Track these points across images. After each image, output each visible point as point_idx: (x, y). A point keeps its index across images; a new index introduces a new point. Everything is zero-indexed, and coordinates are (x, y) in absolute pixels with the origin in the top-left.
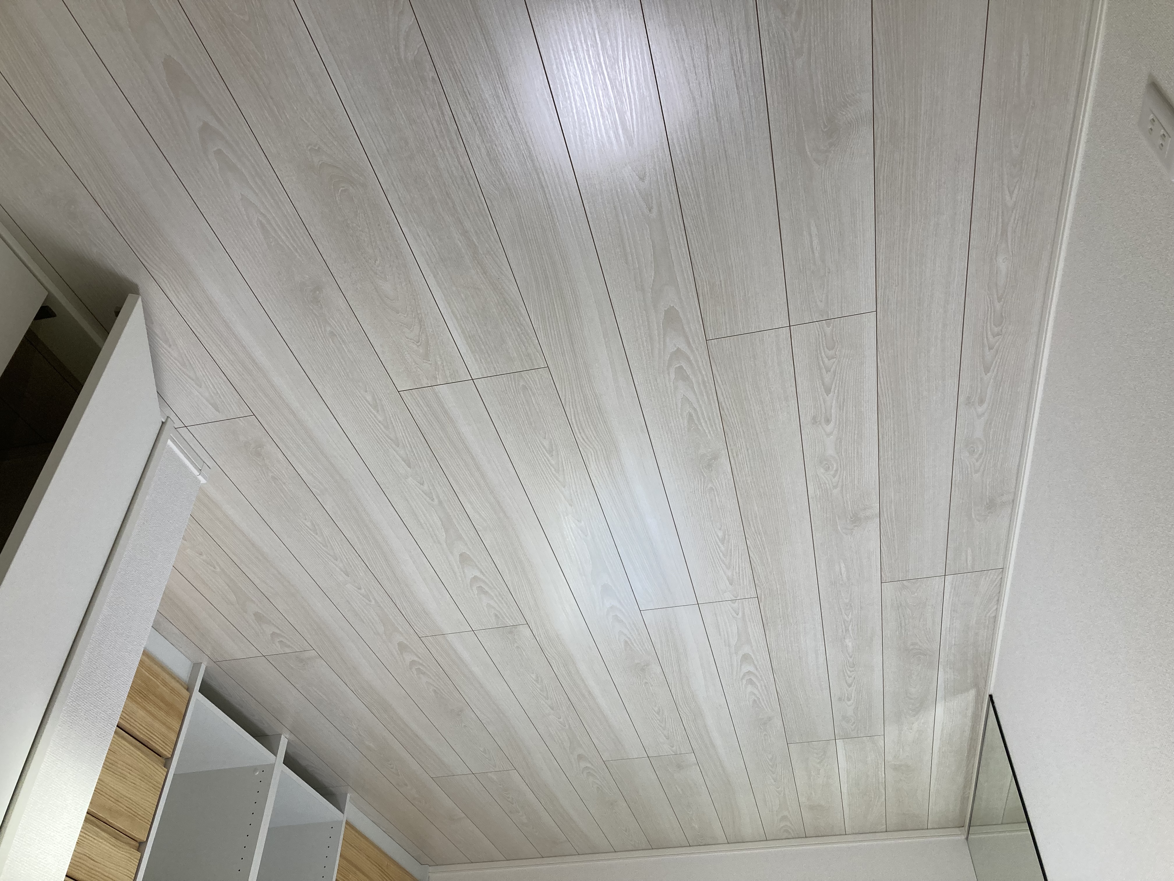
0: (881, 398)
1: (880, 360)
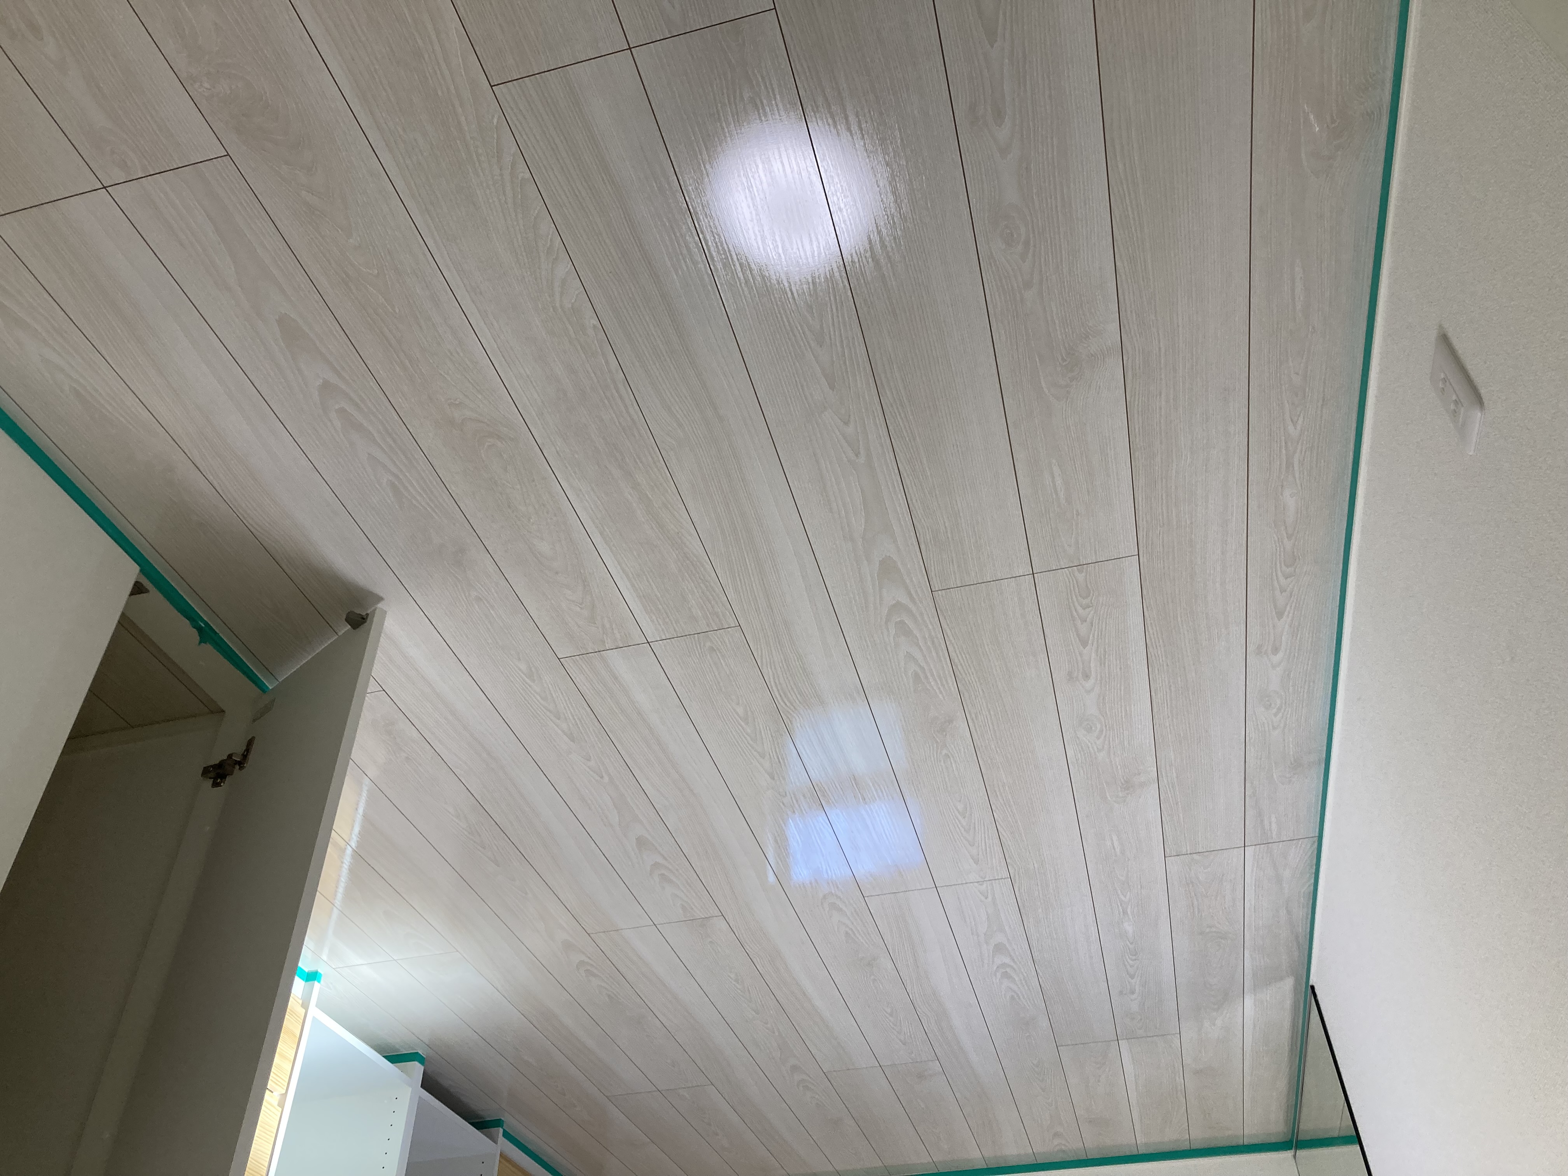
0: (1150, 650)
1: (1147, 607)
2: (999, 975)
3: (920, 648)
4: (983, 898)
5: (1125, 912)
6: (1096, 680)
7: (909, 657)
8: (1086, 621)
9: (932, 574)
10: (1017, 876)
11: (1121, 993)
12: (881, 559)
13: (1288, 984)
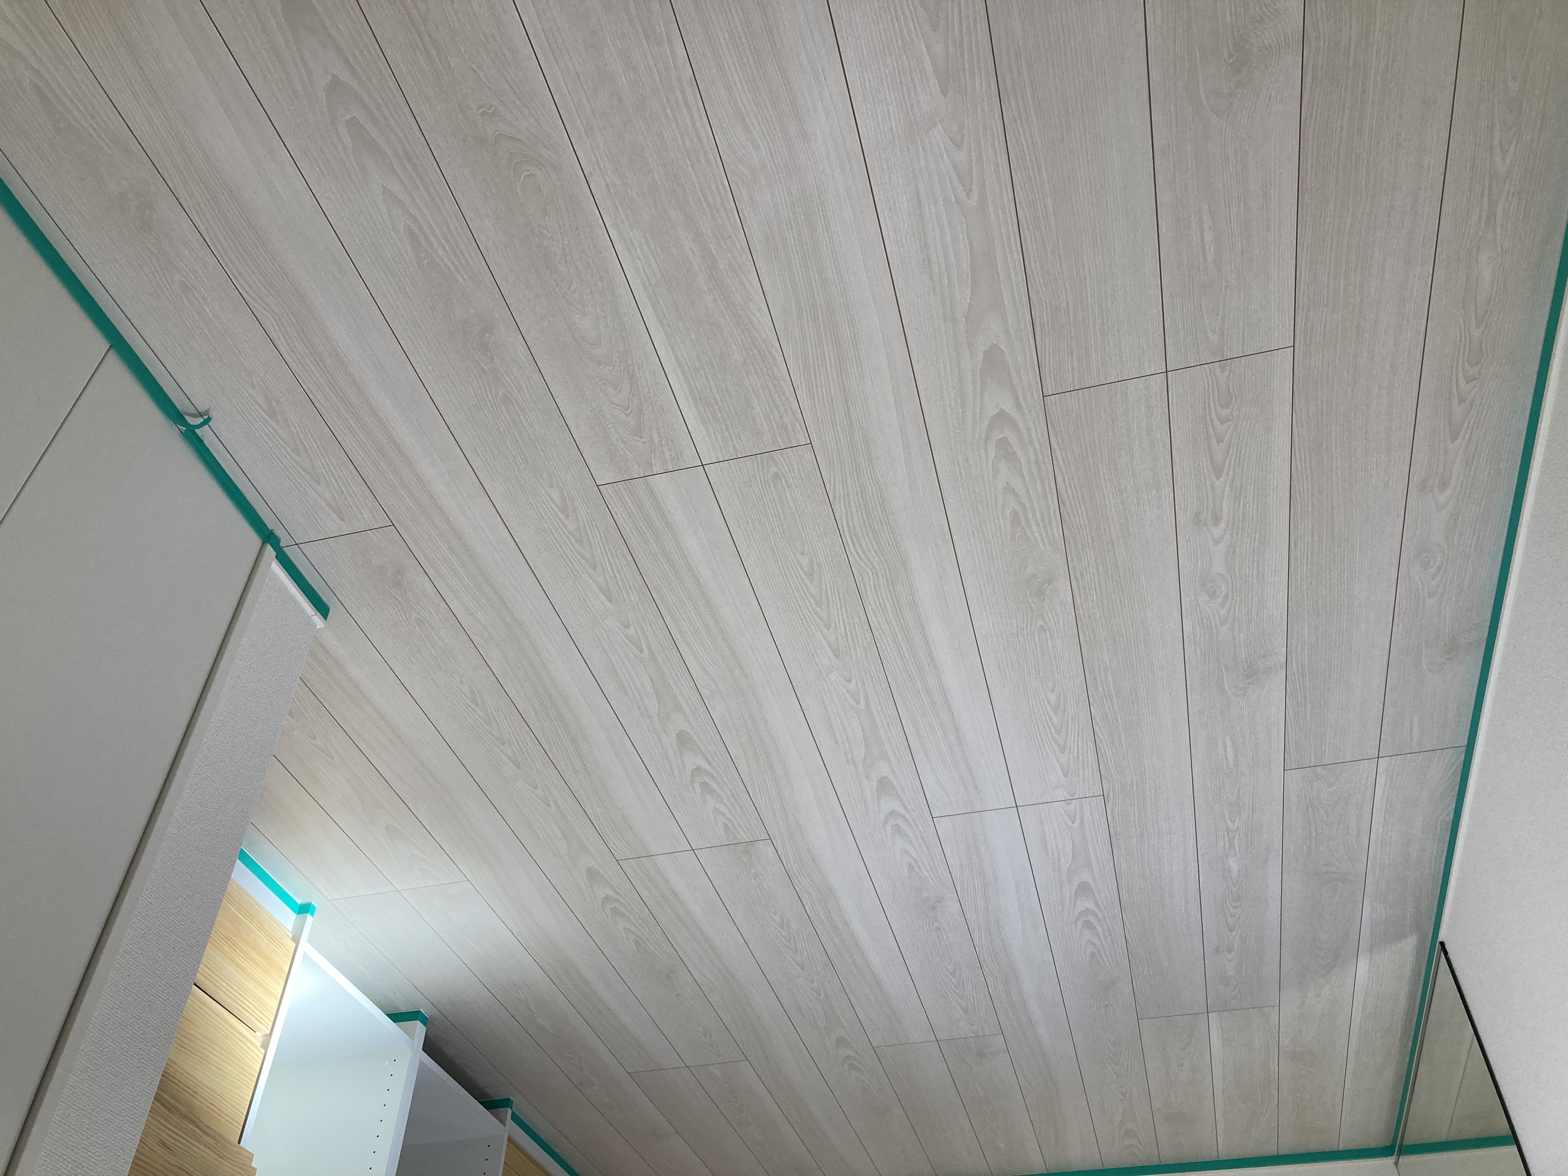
0: (1294, 483)
1: (1297, 422)
2: (1080, 924)
3: (1023, 477)
4: (1070, 823)
5: (1231, 845)
6: (1227, 526)
7: (1009, 489)
8: (1222, 442)
9: (1045, 372)
10: (1111, 793)
11: (1217, 950)
12: (986, 349)
13: (1410, 944)
